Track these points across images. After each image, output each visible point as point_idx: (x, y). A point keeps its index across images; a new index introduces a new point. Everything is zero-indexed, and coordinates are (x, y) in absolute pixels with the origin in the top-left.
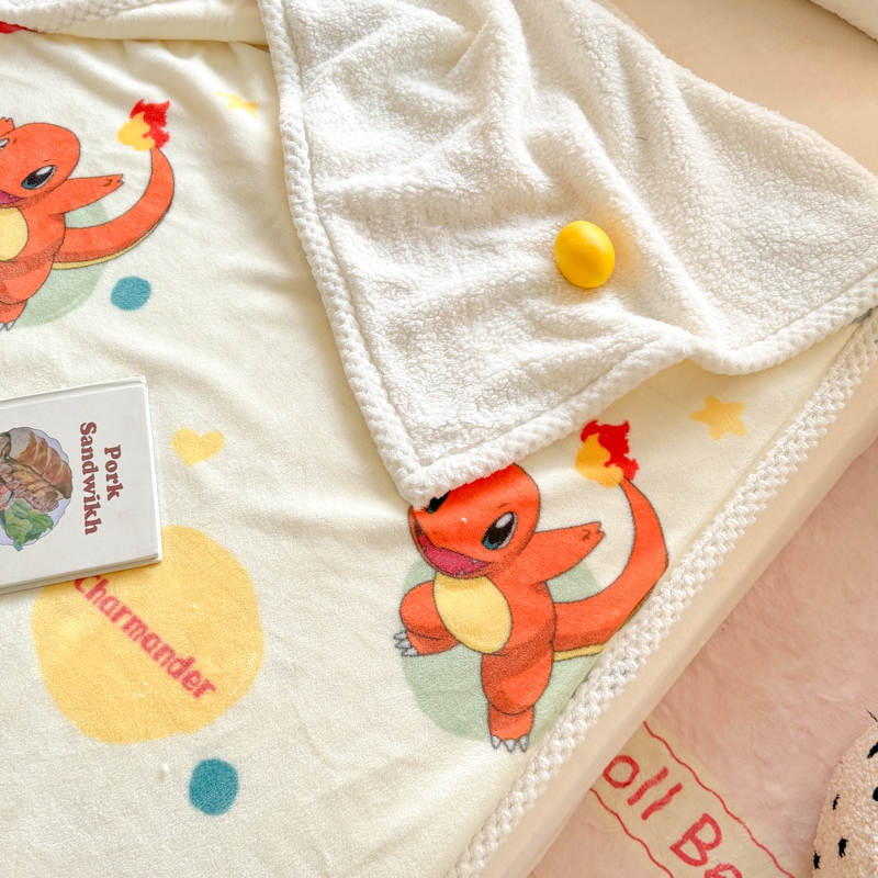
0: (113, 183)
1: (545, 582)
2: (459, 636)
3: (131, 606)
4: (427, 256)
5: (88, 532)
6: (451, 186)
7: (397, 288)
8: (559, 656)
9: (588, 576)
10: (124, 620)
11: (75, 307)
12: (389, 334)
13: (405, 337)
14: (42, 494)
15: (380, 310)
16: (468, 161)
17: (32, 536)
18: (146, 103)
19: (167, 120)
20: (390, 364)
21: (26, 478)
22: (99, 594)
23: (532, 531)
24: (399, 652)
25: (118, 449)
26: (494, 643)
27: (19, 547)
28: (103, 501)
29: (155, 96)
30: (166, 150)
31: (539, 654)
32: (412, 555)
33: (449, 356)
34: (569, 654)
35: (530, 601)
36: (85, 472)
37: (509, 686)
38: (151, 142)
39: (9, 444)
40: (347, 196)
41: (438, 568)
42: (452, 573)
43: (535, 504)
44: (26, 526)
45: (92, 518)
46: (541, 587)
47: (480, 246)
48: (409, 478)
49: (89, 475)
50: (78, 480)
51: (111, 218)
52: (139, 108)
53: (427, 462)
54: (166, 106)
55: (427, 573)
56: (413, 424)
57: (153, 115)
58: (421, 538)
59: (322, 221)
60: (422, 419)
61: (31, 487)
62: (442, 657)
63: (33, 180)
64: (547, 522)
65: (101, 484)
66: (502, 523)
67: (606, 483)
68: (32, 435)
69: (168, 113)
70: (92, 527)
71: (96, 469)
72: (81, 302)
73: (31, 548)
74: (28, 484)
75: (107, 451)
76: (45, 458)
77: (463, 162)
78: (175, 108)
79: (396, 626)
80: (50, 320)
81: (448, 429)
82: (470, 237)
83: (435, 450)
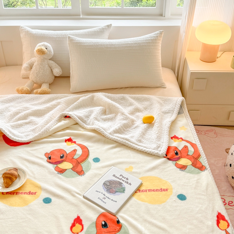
0: (75, 151)
1: (188, 154)
2: (186, 165)
3: (146, 189)
4: (130, 132)
5: (130, 185)
6: (126, 122)
7: (132, 137)
8: (198, 159)
9: (191, 151)
10: (148, 191)
11: (91, 166)
12: (138, 142)
13: (140, 141)
14: (118, 186)
15: (133, 140)
16: (125, 118)
17: (124, 190)
18: (67, 139)
19: (72, 140)
20: (142, 145)
21: (114, 186)
22: (140, 191)
23: (180, 151)
24: (182, 171)
25: (121, 175)
26: (191, 163)
27: (124, 193)
28: (127, 181)
29: (67, 138)
30: (77, 143)
31: (196, 161)
32: (171, 162)
33: (147, 140)
34: (199, 158)
35: (189, 157)
36: (121, 180)
37: (198, 165)
38: (74, 143)
39: (106, 184)
40: (114, 131)
41: (175, 161)
42: (177, 160)
43: (176, 148)
44: (122, 190)
45: (129, 184)
46: (188, 155)
47: (135, 128)
48: (160, 154)
49: (122, 180)
50: (121, 181)
51: (81, 154)
52: (66, 141)
53: (160, 151)
54: (70, 138)
55: (175, 162)
56: (153, 149)
57: (70, 140)
58: (169, 159)
59: (113, 136)
60: (154, 147)
61: (116, 186)
62: (187, 168)
63: (62, 157)
64: (180, 149)
65: (125, 180)
66: (176, 152)
67: (181, 141)
68: (108, 181)
69: (72, 139)
70: (130, 184)
71: (122, 179)
72: (91, 165)
73: (125, 192)
74: (115, 186)
75: (120, 176)
76: (113, 182)
77: (124, 119)
78: (72, 137)
79: (179, 169)
80: (89, 170)
81: (158, 146)
82: (132, 128)
83: (159, 149)
